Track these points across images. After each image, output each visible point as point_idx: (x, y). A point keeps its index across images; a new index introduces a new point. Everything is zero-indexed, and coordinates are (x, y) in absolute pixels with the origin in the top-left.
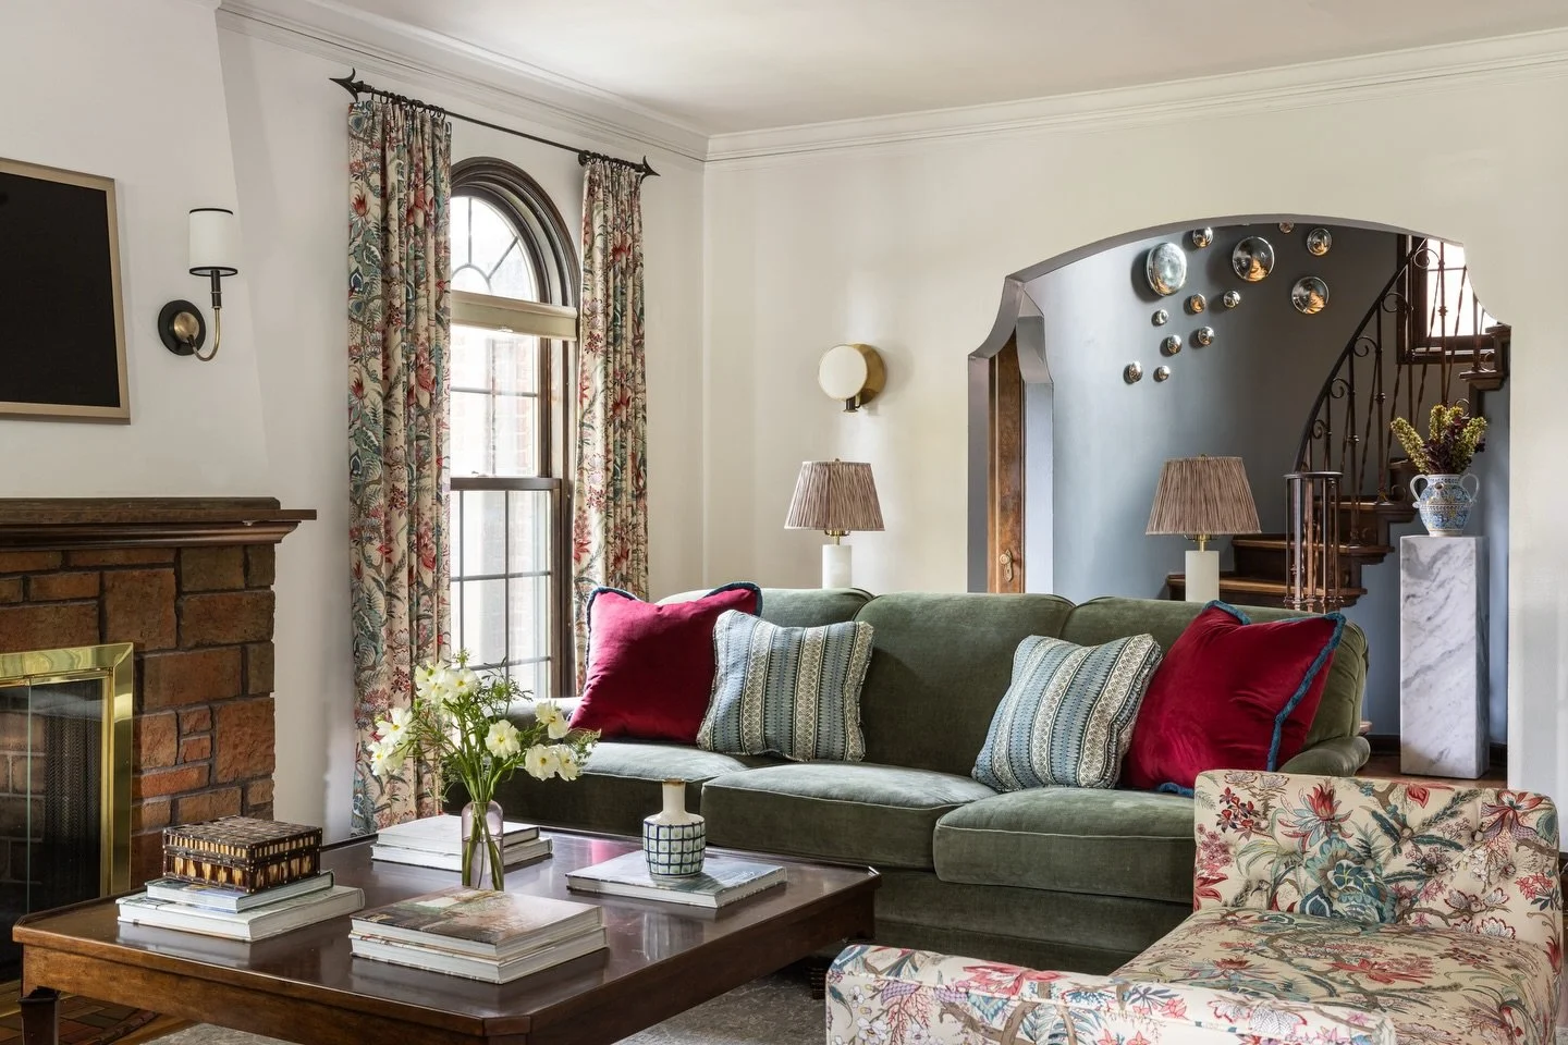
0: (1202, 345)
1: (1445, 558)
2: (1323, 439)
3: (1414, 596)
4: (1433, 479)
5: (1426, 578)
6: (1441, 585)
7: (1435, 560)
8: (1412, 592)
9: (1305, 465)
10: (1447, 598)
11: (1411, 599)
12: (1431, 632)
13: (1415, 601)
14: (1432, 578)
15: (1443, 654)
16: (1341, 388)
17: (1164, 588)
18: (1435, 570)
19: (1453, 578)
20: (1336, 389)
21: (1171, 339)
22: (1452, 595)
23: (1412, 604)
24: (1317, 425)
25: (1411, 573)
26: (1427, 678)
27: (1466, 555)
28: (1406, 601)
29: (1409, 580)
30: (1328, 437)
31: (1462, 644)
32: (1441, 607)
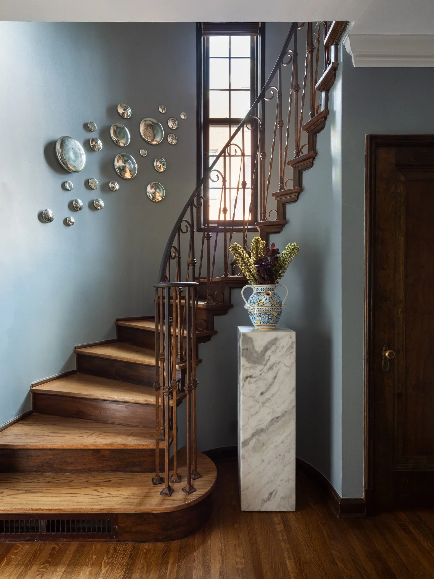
0: (97, 209)
1: (273, 348)
2: (176, 260)
3: (251, 377)
4: (257, 288)
5: (260, 363)
6: (271, 368)
7: (266, 349)
8: (249, 374)
9: (166, 277)
10: (275, 377)
11: (249, 379)
12: (264, 403)
13: (252, 380)
14: (265, 363)
15: (272, 420)
16: (186, 226)
17: (72, 356)
18: (266, 357)
19: (279, 362)
20: (184, 225)
21: (76, 201)
22: (278, 375)
23: (250, 383)
24: (173, 250)
25: (249, 360)
26: (261, 438)
27: (289, 345)
28: (245, 381)
29: (248, 365)
30: (180, 258)
31: (286, 412)
32: (271, 385)
